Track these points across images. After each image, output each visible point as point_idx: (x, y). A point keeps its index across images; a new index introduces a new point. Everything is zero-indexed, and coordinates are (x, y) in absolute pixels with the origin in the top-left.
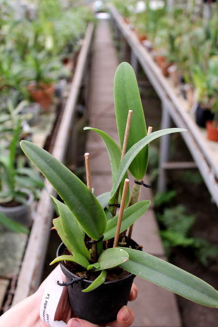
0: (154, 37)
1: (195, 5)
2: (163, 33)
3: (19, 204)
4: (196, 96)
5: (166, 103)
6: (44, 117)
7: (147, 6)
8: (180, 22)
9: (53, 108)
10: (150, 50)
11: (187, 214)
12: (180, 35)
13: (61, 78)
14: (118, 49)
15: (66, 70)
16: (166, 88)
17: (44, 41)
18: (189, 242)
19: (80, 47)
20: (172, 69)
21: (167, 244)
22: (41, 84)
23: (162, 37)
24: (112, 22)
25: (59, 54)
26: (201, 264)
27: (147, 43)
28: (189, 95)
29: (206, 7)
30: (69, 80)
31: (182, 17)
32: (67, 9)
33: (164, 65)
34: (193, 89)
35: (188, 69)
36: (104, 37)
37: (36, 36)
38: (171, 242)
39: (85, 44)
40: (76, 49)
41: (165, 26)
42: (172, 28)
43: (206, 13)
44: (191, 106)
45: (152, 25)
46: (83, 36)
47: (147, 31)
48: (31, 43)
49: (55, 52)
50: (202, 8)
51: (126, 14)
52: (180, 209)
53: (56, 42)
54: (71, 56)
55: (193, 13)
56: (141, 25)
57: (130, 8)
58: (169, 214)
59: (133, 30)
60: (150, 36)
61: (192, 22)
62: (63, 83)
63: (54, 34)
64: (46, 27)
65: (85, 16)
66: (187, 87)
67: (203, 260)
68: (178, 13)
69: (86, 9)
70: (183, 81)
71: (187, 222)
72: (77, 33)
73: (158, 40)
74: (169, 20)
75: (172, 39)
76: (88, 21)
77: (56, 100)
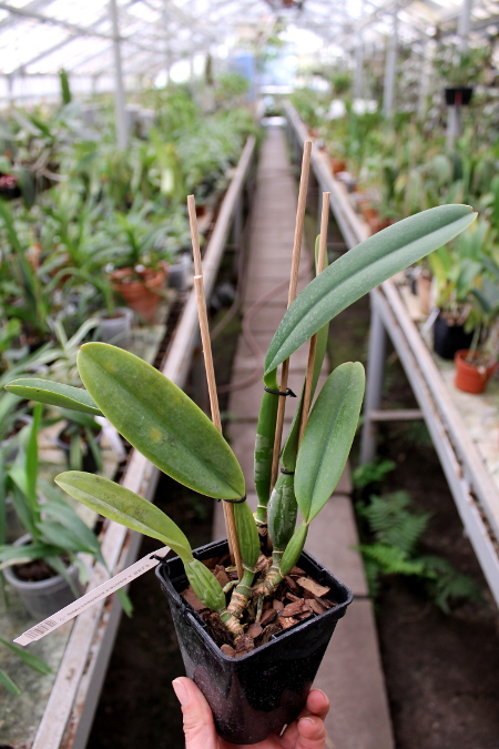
0: (359, 167)
1: (431, 106)
2: (375, 161)
6: (144, 332)
7: (348, 107)
8: (405, 141)
10: (351, 188)
12: (405, 166)
13: (183, 251)
17: (159, 177)
18: (415, 568)
19: (229, 182)
21: (373, 569)
23: (371, 168)
24: (290, 133)
27: (346, 176)
29: (452, 111)
31: (411, 129)
32: (210, 113)
33: (376, 221)
34: (429, 279)
36: (275, 158)
37: (145, 170)
38: (381, 565)
39: (237, 175)
40: (220, 185)
41: (377, 147)
42: (390, 154)
45: (355, 145)
46: (233, 164)
47: (347, 155)
48: (135, 182)
49: (177, 199)
50: (443, 112)
51: (312, 121)
52: (401, 498)
53: (181, 177)
54: (210, 202)
55: (429, 119)
56: (336, 144)
57: (319, 111)
58: (379, 507)
59: (322, 149)
60: (351, 164)
61: (427, 136)
62: (186, 261)
63: (179, 168)
65: (242, 125)
67: (442, 602)
68: (403, 120)
69: (244, 113)
71: (413, 527)
72: (222, 158)
73: (364, 173)
74: (386, 137)
75: (390, 176)
76: (245, 135)
77: (171, 295)
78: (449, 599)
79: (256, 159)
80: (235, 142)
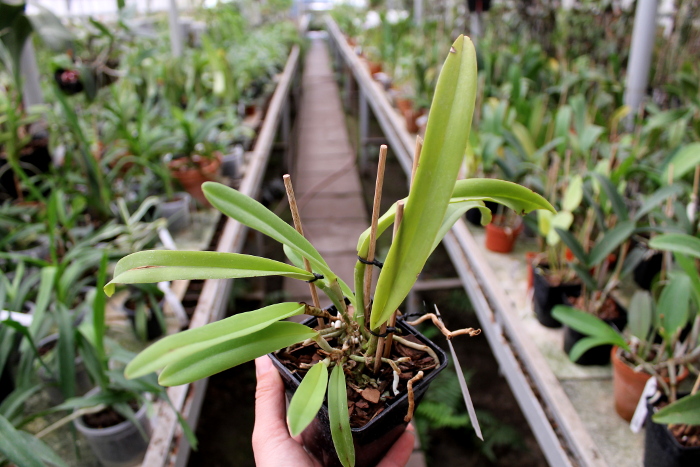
0: (394, 67)
1: (457, 15)
2: (408, 60)
6: (202, 215)
7: (383, 17)
8: (434, 42)
10: (387, 87)
12: (433, 63)
13: (236, 143)
14: (340, 85)
15: (246, 128)
17: (212, 80)
18: (461, 421)
19: (276, 86)
20: (423, 121)
21: (424, 425)
23: (404, 66)
24: (332, 45)
27: (383, 76)
29: (474, 18)
30: (250, 147)
31: (438, 34)
32: (257, 27)
33: (410, 113)
36: (319, 66)
37: (198, 73)
38: (430, 421)
39: (283, 81)
40: (268, 88)
41: (410, 49)
42: (421, 53)
43: (475, 27)
45: (389, 48)
46: (280, 69)
47: (383, 58)
48: (189, 85)
49: (229, 98)
50: (468, 20)
51: (350, 31)
53: (231, 81)
54: (259, 103)
55: (455, 27)
56: (373, 49)
57: (357, 22)
59: (361, 55)
60: (387, 65)
62: (238, 152)
63: (228, 70)
64: (212, 56)
65: (287, 36)
67: (487, 450)
68: (431, 27)
69: (288, 26)
72: (270, 64)
73: (399, 71)
74: (416, 40)
75: (420, 71)
76: (290, 45)
77: (225, 182)
78: (495, 448)
79: (300, 67)
80: (282, 51)
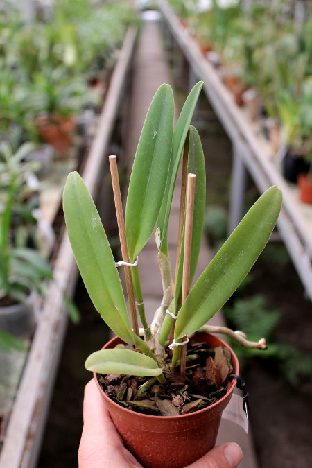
0: (223, 48)
2: (236, 42)
3: (15, 302)
4: (284, 136)
5: (239, 146)
6: (59, 166)
7: (214, 2)
8: (261, 25)
9: (73, 152)
10: (217, 66)
11: (268, 308)
12: (261, 45)
13: (86, 107)
14: (171, 63)
15: (94, 95)
16: (240, 123)
17: (63, 51)
18: (272, 350)
19: (116, 62)
20: (249, 96)
22: (57, 116)
23: (234, 48)
24: (164, 25)
25: (84, 71)
26: (288, 383)
27: (214, 56)
28: (273, 135)
29: (299, 5)
30: (98, 110)
31: (264, 19)
32: (97, 6)
33: (237, 88)
34: (279, 125)
35: (272, 96)
36: (152, 46)
37: (52, 45)
40: (109, 63)
41: (239, 31)
42: (248, 35)
43: (299, 13)
44: (276, 150)
45: (220, 30)
46: (119, 46)
47: (213, 38)
48: (43, 56)
49: (79, 68)
50: (293, 7)
51: (183, 14)
52: (258, 301)
53: (80, 54)
54: (102, 75)
55: (280, 12)
56: (205, 30)
57: (189, 5)
58: (242, 308)
59: (194, 36)
60: (217, 45)
61: (279, 27)
62: (88, 116)
63: (77, 42)
64: (66, 31)
65: (125, 16)
66: (270, 123)
67: (292, 376)
68: (258, 13)
69: (125, 6)
70: (264, 114)
71: (269, 320)
72: (111, 41)
73: (229, 53)
74: (245, 23)
75: (248, 52)
76: (127, 24)
77: (77, 140)
80: (120, 28)
